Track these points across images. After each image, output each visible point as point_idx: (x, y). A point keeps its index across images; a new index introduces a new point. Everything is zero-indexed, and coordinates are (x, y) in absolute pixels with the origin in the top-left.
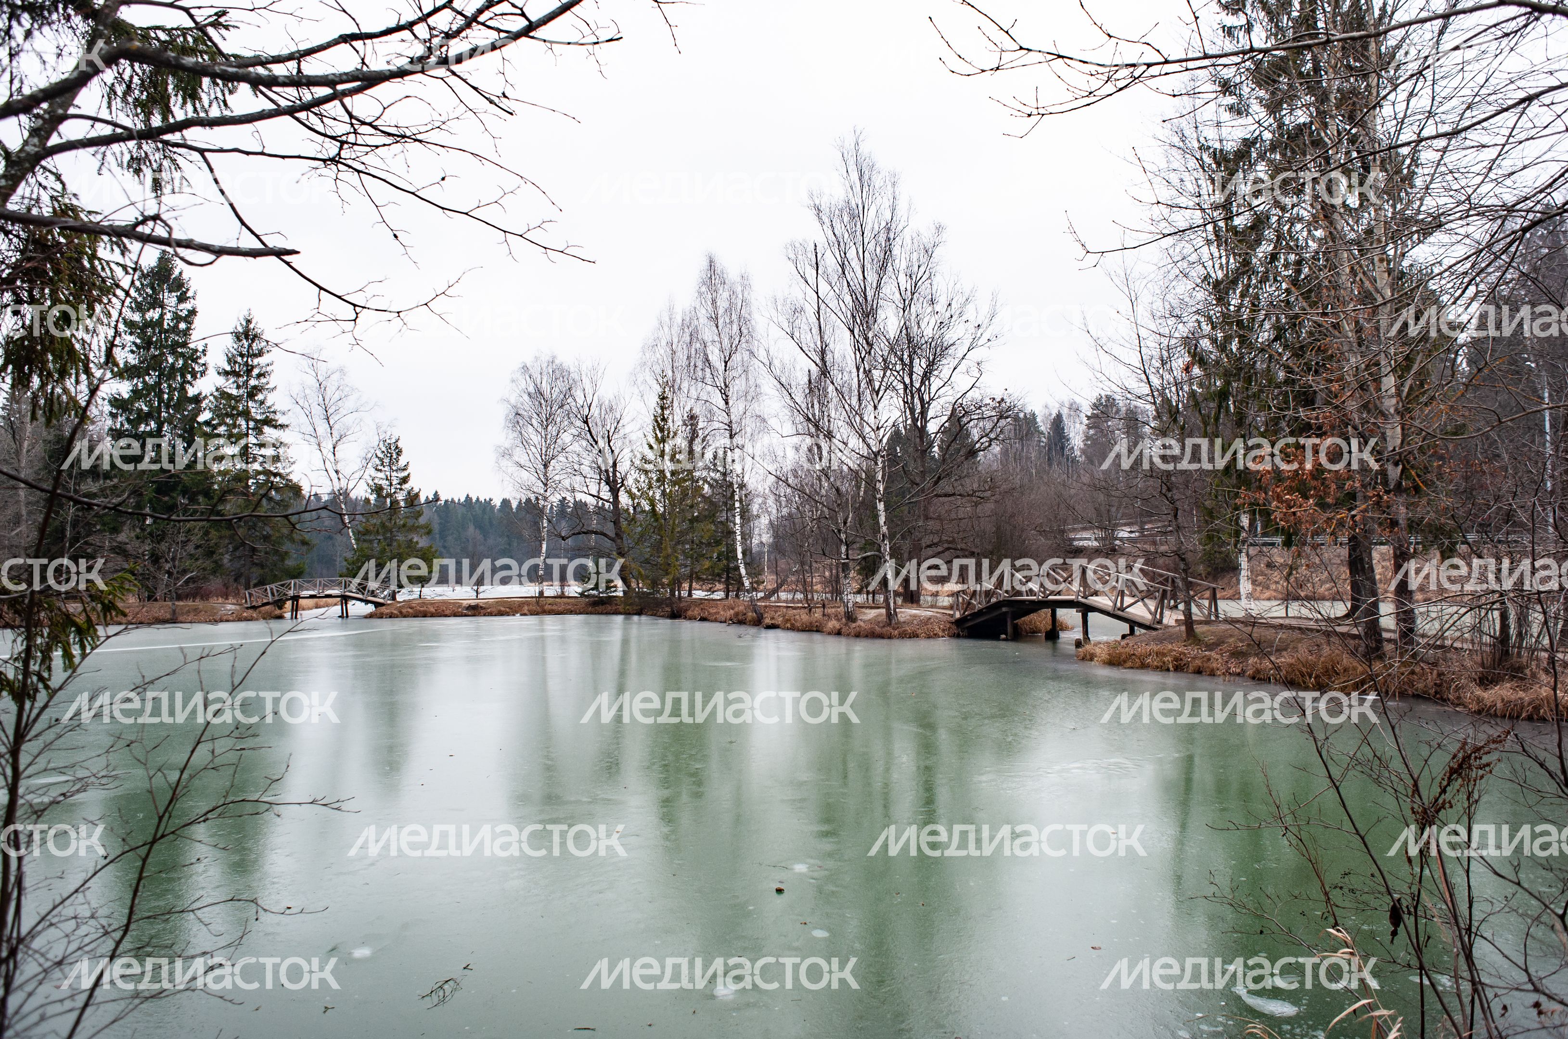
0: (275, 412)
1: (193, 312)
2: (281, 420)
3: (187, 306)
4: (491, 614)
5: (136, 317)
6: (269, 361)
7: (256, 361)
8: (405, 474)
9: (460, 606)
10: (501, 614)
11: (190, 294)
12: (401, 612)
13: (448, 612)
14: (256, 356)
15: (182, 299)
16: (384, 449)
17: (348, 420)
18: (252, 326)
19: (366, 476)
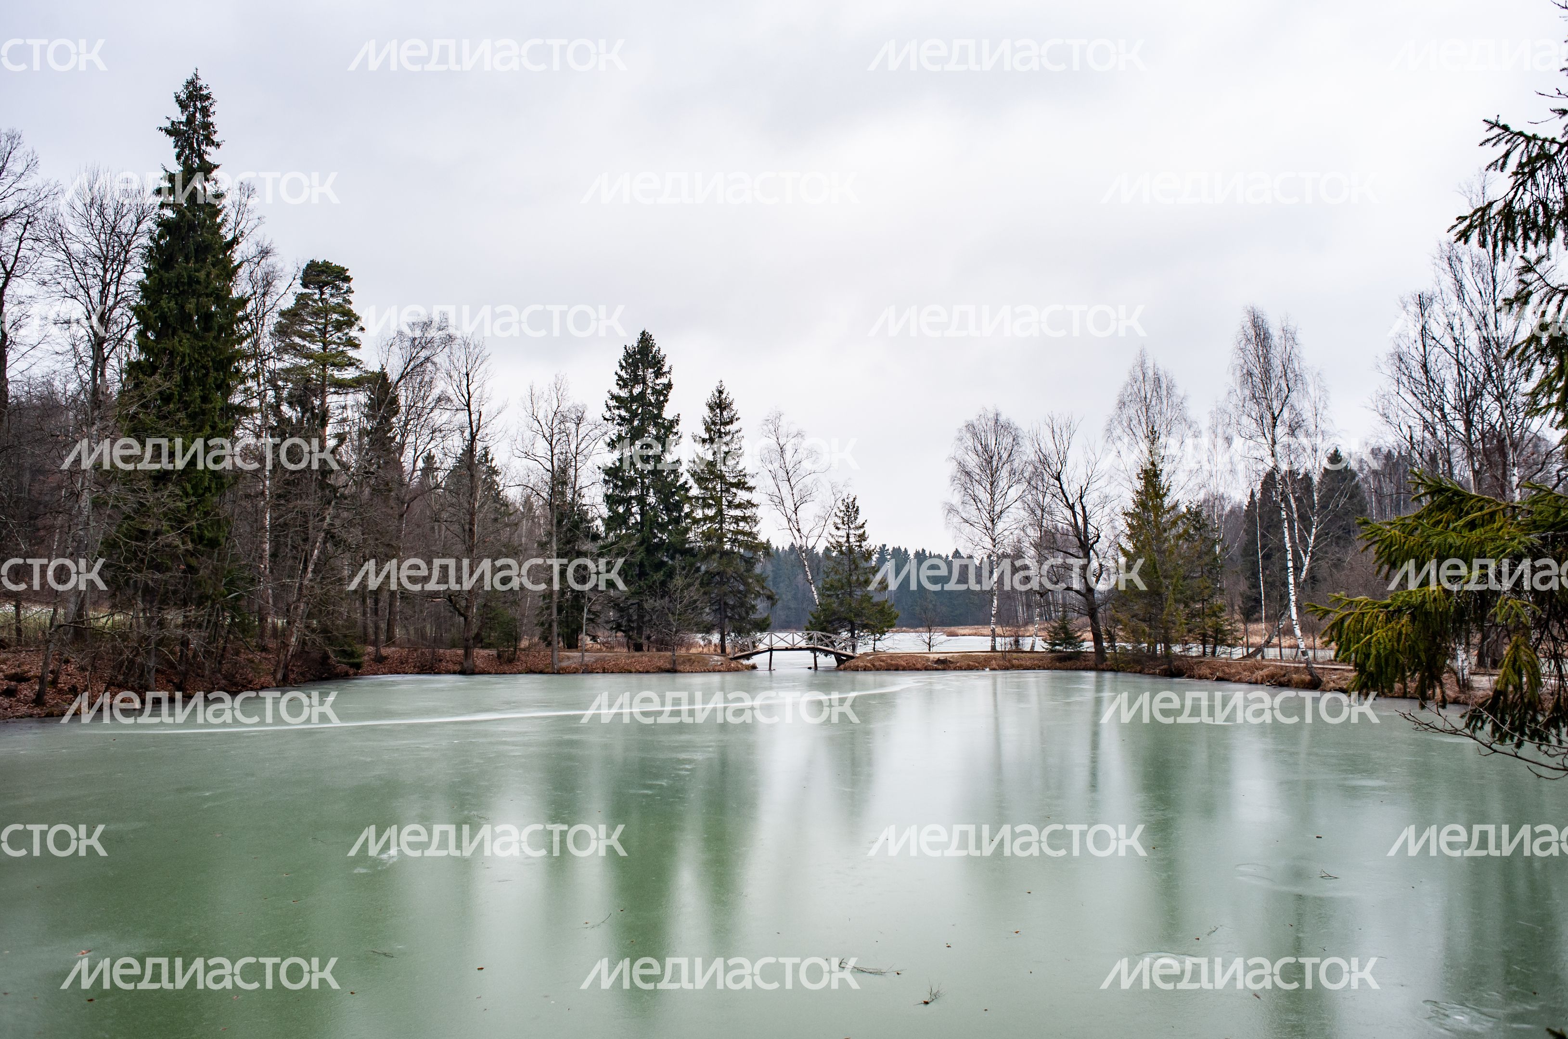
0: (745, 475)
1: (669, 386)
2: (751, 483)
3: (664, 380)
4: (960, 669)
5: (624, 393)
6: (737, 428)
7: (728, 428)
8: (861, 531)
9: (928, 660)
10: (970, 668)
11: (665, 369)
12: (874, 665)
13: (919, 666)
14: (727, 424)
15: (658, 374)
16: (843, 508)
17: (808, 480)
18: (723, 396)
19: (825, 534)
